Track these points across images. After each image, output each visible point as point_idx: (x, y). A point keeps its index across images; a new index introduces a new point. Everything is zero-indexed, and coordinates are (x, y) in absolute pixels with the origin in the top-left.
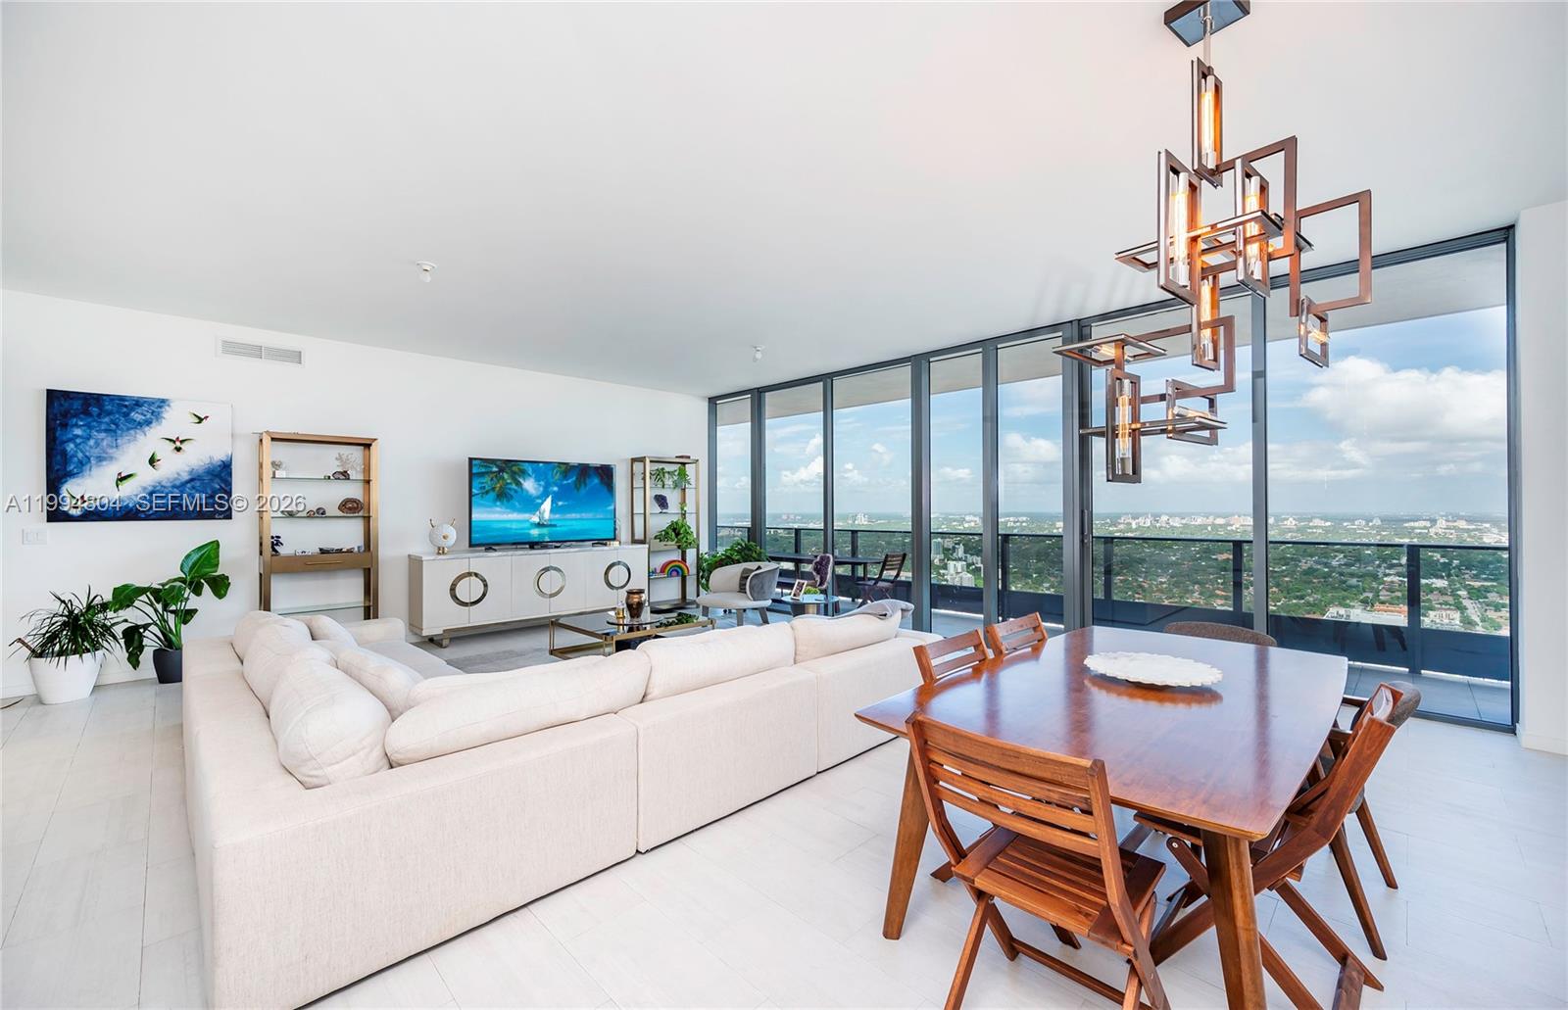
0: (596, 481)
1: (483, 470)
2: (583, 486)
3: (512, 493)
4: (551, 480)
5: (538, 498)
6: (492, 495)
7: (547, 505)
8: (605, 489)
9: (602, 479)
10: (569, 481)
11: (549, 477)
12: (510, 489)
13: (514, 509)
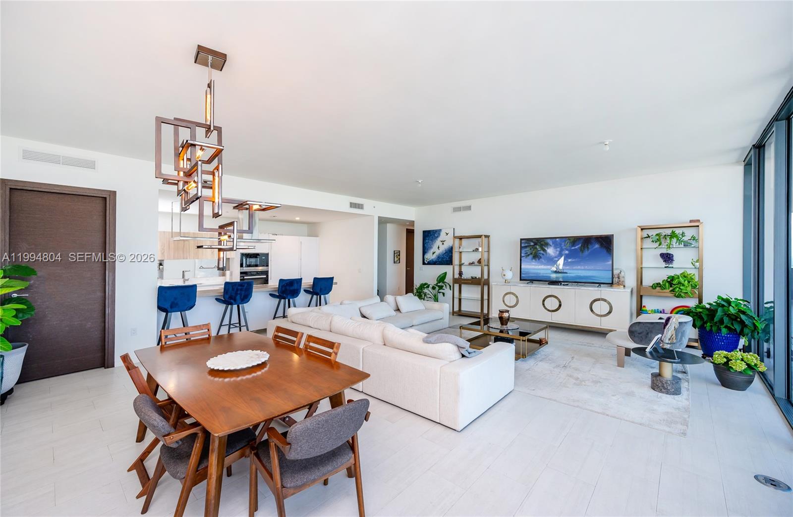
0: (597, 246)
1: (527, 245)
2: (586, 249)
3: (541, 255)
4: (564, 248)
5: (556, 257)
6: (531, 256)
7: (561, 262)
8: (605, 251)
9: (602, 245)
10: (577, 247)
11: (563, 245)
12: (540, 253)
13: (542, 264)
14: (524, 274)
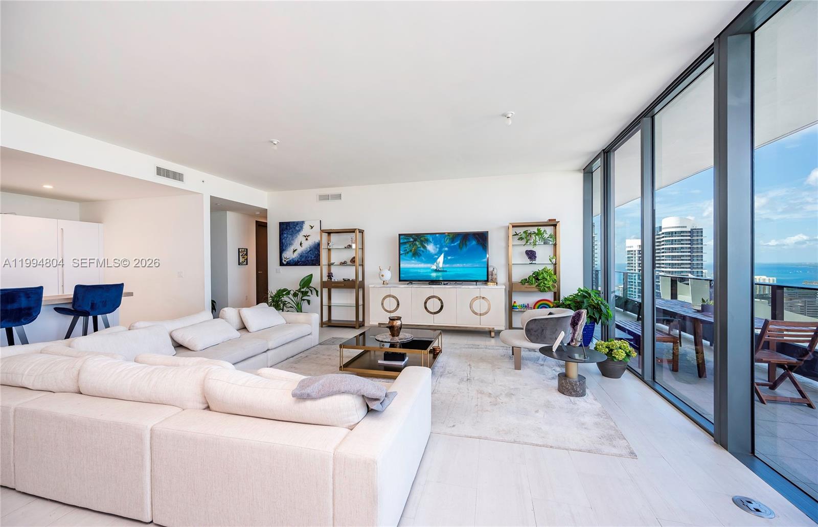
0: (474, 243)
1: (406, 241)
2: (464, 246)
3: (421, 252)
4: (443, 244)
5: (436, 255)
6: (410, 254)
7: (441, 259)
9: (478, 241)
10: (455, 244)
11: (442, 242)
12: (419, 250)
13: (422, 262)
14: (403, 274)
